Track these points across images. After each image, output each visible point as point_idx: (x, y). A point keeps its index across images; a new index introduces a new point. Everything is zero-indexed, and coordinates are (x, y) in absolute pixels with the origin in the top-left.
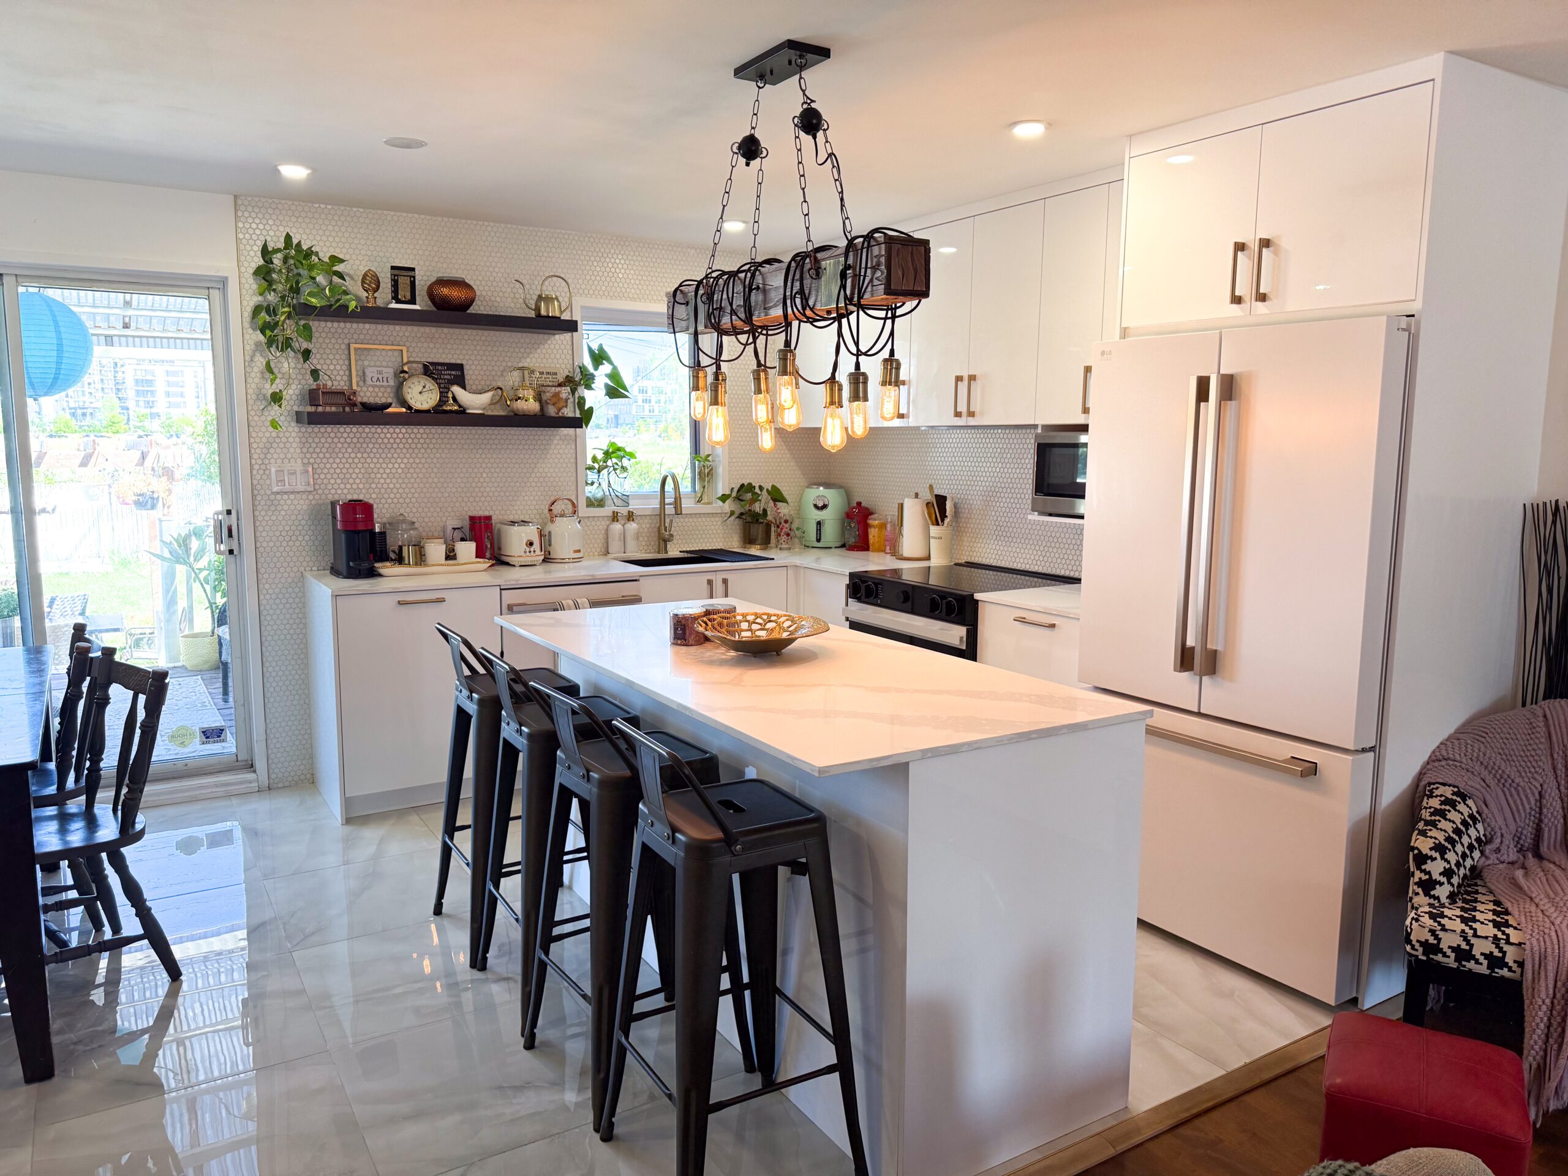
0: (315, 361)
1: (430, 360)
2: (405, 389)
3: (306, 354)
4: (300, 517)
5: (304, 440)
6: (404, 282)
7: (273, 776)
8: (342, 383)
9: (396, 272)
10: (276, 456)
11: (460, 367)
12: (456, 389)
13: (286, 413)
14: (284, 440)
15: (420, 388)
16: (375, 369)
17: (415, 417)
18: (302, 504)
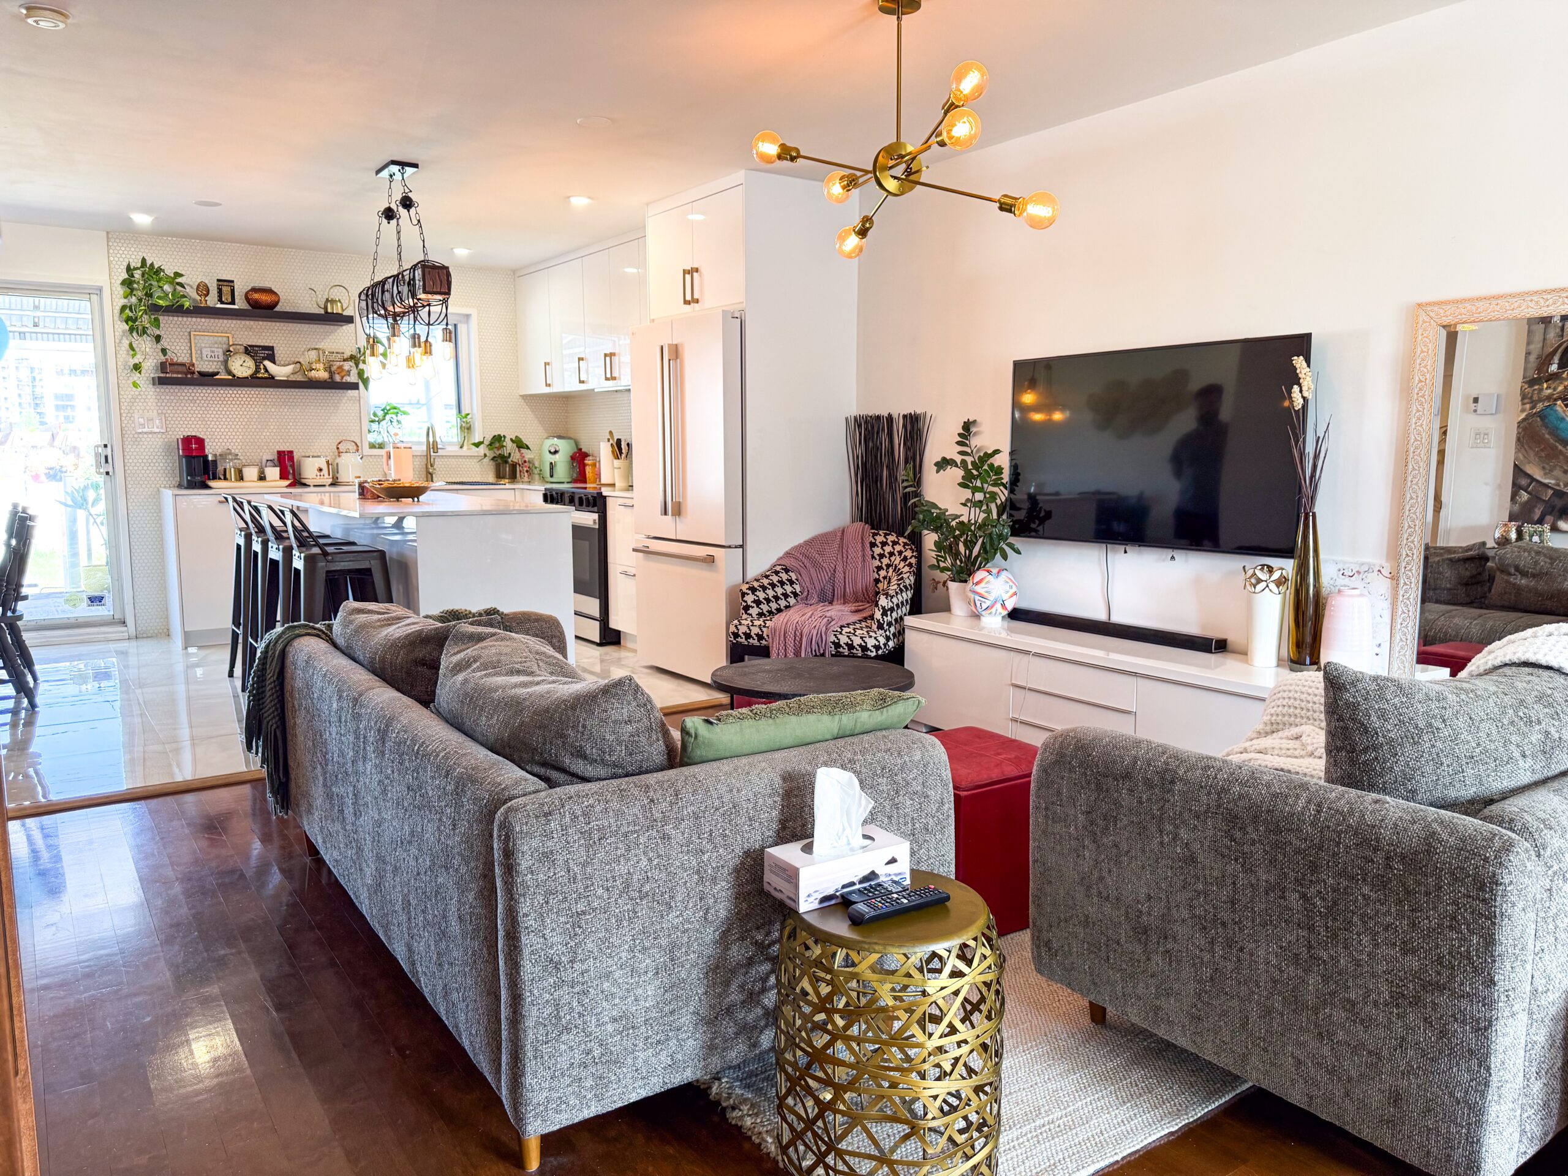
0: (164, 343)
1: (250, 344)
2: (230, 363)
3: (158, 338)
4: (156, 450)
5: (158, 397)
6: (226, 290)
7: (140, 629)
8: (186, 359)
9: (220, 283)
10: (138, 408)
11: (271, 348)
12: (267, 363)
13: (145, 379)
14: (144, 397)
15: (241, 363)
16: (209, 349)
17: (237, 382)
18: (158, 441)
